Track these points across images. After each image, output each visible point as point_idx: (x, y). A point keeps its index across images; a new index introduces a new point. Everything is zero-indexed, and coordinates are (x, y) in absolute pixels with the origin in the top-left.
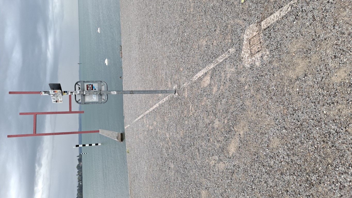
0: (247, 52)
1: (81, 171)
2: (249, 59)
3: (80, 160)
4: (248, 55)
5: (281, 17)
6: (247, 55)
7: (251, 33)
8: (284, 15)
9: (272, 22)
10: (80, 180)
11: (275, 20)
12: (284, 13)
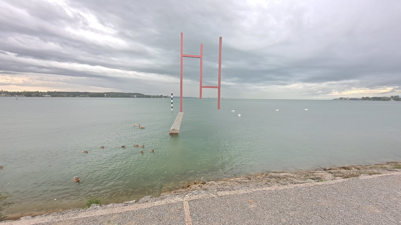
1: (159, 97)
3: (165, 97)
10: (154, 97)
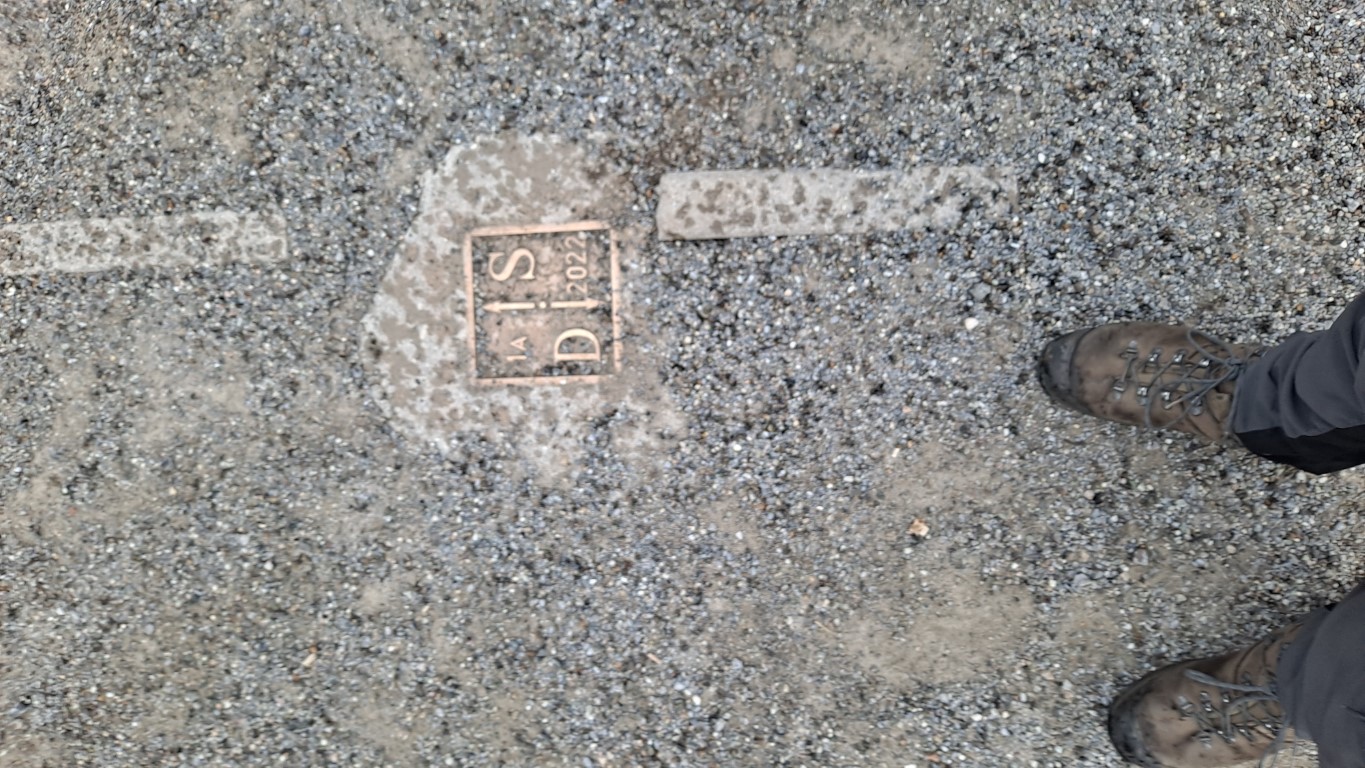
0: (447, 328)
2: (452, 388)
4: (451, 356)
5: (864, 229)
6: (439, 352)
7: (516, 199)
8: (891, 226)
9: (774, 227)
11: (806, 224)
12: (895, 219)
